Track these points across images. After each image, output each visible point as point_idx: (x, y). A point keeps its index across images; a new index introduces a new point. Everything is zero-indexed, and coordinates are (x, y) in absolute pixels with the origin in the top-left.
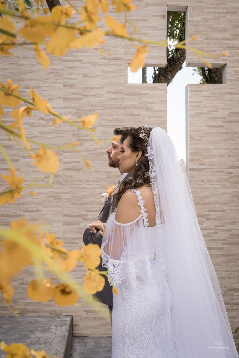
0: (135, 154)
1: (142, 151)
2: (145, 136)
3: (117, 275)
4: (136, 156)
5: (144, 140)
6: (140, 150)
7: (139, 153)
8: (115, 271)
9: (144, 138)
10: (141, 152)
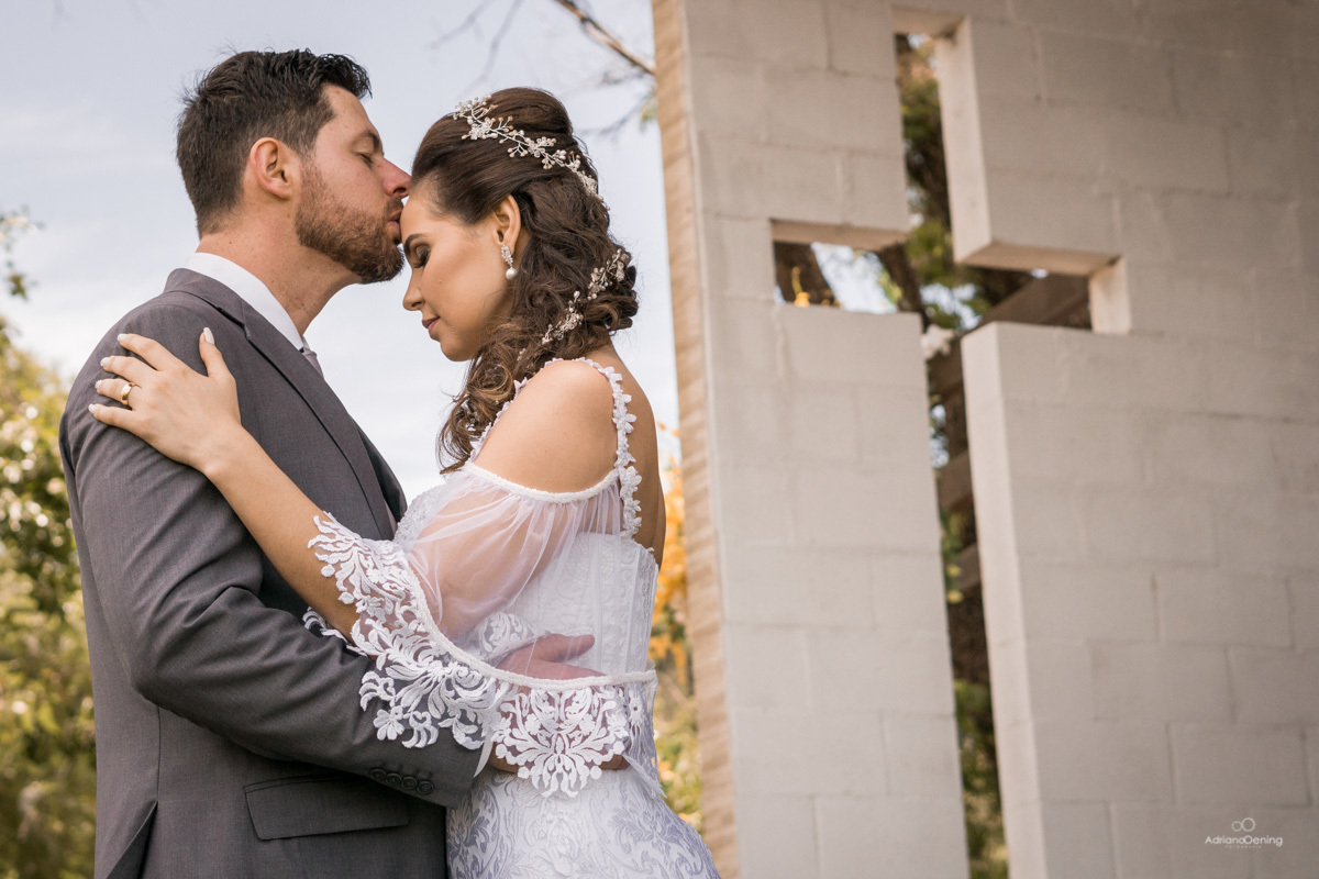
0: (488, 230)
1: (516, 194)
2: (495, 125)
3: (573, 743)
4: (496, 235)
5: (501, 141)
6: (503, 198)
7: (505, 217)
8: (561, 726)
9: (494, 135)
10: (511, 199)
